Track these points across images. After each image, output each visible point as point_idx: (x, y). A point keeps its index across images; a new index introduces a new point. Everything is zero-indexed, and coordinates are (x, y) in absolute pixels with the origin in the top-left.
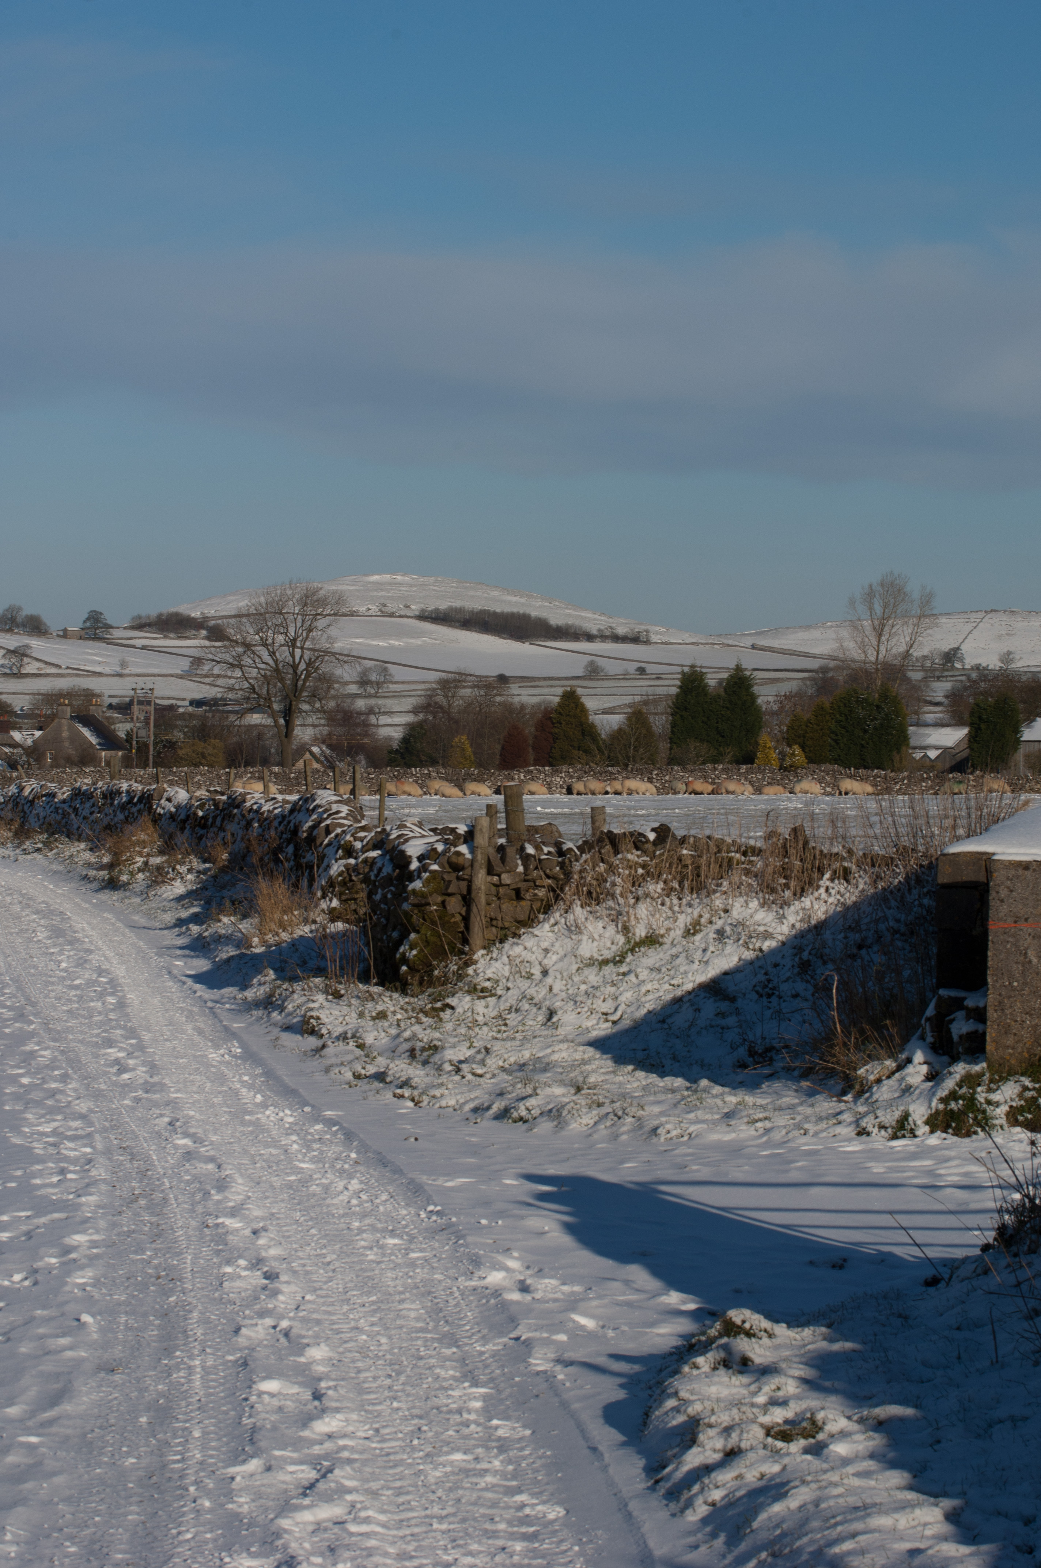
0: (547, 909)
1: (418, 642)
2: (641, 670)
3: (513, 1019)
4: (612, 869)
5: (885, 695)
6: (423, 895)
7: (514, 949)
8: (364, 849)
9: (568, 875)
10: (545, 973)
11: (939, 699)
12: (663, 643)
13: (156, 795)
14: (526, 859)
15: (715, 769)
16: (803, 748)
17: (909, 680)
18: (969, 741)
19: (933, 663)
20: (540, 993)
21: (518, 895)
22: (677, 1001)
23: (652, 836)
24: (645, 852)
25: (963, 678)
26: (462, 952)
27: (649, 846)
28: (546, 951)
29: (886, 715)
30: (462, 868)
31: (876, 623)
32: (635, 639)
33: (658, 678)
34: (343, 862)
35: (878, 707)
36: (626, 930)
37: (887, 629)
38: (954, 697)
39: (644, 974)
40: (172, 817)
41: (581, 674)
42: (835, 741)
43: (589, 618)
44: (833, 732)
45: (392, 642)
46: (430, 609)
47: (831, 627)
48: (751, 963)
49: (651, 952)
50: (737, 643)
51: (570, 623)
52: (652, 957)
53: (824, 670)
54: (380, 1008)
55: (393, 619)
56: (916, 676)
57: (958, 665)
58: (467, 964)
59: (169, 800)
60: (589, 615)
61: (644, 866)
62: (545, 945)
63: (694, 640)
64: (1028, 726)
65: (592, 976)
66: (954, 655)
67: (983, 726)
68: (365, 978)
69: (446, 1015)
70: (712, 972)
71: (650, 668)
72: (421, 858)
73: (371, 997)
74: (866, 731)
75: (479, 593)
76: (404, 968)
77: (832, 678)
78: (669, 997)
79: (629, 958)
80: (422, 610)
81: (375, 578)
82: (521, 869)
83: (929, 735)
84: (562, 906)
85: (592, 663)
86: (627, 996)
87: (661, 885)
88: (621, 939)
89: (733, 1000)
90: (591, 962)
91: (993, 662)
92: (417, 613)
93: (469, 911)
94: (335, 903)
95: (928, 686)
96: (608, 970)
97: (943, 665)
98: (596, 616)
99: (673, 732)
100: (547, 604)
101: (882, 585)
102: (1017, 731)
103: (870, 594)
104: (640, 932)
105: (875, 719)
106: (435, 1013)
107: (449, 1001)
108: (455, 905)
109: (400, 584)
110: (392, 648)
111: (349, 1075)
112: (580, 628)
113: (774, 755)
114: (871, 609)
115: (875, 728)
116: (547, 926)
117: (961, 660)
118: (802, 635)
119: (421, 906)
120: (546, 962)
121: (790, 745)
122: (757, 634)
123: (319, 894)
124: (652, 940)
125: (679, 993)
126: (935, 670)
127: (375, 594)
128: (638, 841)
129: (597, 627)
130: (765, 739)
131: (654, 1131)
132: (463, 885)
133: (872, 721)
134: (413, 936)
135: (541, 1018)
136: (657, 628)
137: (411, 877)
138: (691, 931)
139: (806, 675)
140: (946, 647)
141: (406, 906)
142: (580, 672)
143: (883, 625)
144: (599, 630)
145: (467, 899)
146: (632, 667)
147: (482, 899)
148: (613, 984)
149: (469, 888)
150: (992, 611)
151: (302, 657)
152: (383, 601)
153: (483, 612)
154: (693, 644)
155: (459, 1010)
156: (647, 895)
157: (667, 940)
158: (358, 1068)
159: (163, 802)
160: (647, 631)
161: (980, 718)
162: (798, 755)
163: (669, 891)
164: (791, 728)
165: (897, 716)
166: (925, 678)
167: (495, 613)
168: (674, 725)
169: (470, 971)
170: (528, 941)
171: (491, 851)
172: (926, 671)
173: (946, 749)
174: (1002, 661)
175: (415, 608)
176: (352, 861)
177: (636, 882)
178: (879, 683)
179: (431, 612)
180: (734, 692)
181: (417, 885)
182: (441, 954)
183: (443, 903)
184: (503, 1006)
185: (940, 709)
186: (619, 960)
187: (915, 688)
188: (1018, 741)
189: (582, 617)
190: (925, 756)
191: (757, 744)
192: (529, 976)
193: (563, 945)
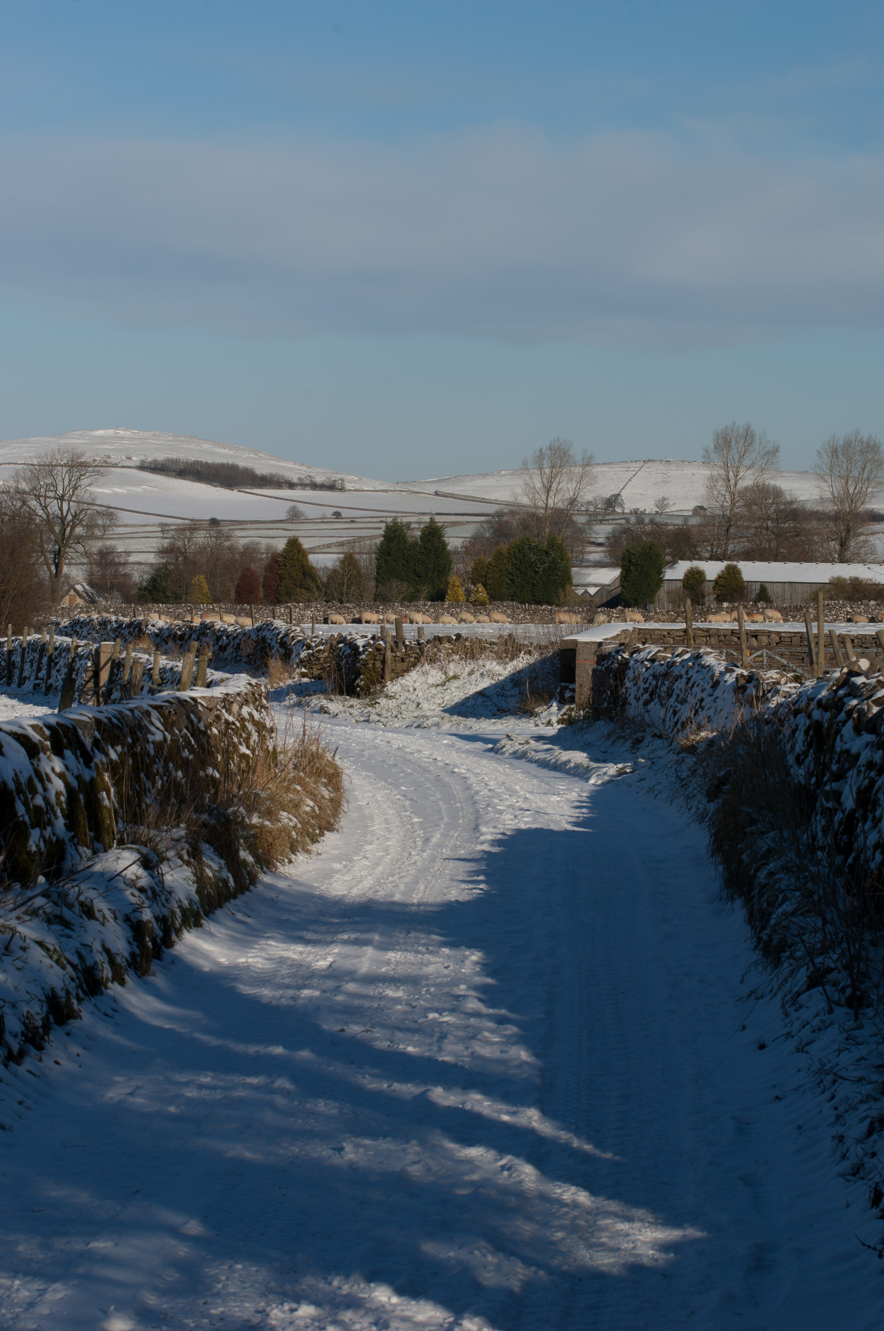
0: (414, 665)
1: (139, 489)
2: (337, 515)
3: (403, 707)
4: (439, 650)
5: (552, 543)
6: (366, 661)
7: (401, 681)
8: (317, 646)
9: (422, 652)
10: (415, 690)
11: (601, 540)
12: (356, 490)
13: (143, 623)
14: (406, 646)
15: (425, 605)
16: (485, 585)
17: (574, 523)
18: (621, 580)
19: (596, 508)
20: (413, 697)
21: (403, 660)
22: (467, 699)
23: (454, 638)
24: (452, 644)
25: (623, 521)
26: (382, 682)
27: (453, 642)
28: (415, 681)
29: (553, 559)
30: (381, 650)
31: (545, 481)
32: (331, 487)
33: (353, 522)
34: (306, 652)
35: (547, 553)
36: (446, 673)
37: (554, 485)
38: (613, 542)
39: (453, 690)
40: (157, 635)
41: (284, 518)
42: (511, 580)
43: (291, 468)
44: (510, 573)
45: (116, 489)
46: (149, 460)
47: (505, 475)
48: (494, 685)
49: (455, 681)
50: (422, 491)
51: (274, 472)
52: (456, 683)
53: (499, 514)
54: (351, 703)
55: (116, 469)
56: (581, 520)
57: (619, 510)
58: (383, 687)
59: (153, 626)
60: (290, 465)
61: (452, 649)
62: (414, 679)
63: (383, 488)
64: (671, 567)
65: (433, 690)
66: (615, 501)
67: (632, 568)
68: (341, 693)
69: (377, 705)
70: (479, 688)
71: (345, 513)
72: (363, 646)
73: (346, 700)
74: (536, 572)
75: (193, 446)
76: (358, 689)
77: (507, 522)
78: (464, 697)
79: (447, 683)
80: (143, 461)
81: (100, 432)
82: (404, 650)
83: (589, 575)
84: (420, 664)
85: (293, 509)
86: (447, 697)
87: (458, 656)
88: (444, 677)
89: (488, 697)
90: (433, 685)
91: (648, 506)
92: (138, 464)
93: (384, 666)
94: (303, 670)
95: (591, 529)
96: (439, 688)
97: (606, 509)
98: (297, 467)
99: (378, 573)
100: (253, 456)
101: (550, 449)
102: (660, 572)
103: (541, 456)
104: (451, 674)
105: (544, 562)
106: (372, 705)
107: (377, 701)
108: (378, 664)
109: (122, 438)
110: (116, 495)
111: (354, 721)
112: (283, 477)
113: (461, 591)
114: (541, 469)
115: (544, 570)
116: (414, 672)
117: (621, 505)
118: (479, 482)
119: (365, 664)
120: (415, 686)
121: (475, 585)
122: (439, 481)
123: (295, 666)
124: (456, 677)
125: (468, 696)
126: (598, 514)
127: (101, 447)
128: (449, 640)
129: (298, 476)
130: (454, 579)
131: (471, 728)
132: (382, 656)
133: (542, 564)
134: (362, 676)
135: (414, 706)
136: (351, 477)
137: (360, 654)
138: (471, 673)
139: (483, 518)
140: (607, 494)
141: (358, 665)
142: (283, 516)
143: (551, 482)
144: (299, 479)
145: (383, 662)
146: (329, 512)
147: (389, 661)
148: (442, 693)
149: (384, 658)
150: (649, 461)
151: (69, 510)
152: (107, 453)
153: (196, 463)
154: (383, 491)
155: (382, 704)
156: (453, 660)
157: (461, 677)
158: (357, 718)
159: (149, 627)
160: (342, 480)
161: (630, 562)
162: (482, 594)
163: (461, 659)
164: (475, 569)
165: (562, 560)
166: (589, 523)
167: (207, 464)
168: (379, 568)
169: (385, 689)
170: (407, 677)
171: (392, 643)
172: (590, 515)
173: (603, 587)
174: (658, 507)
175: (136, 460)
176: (311, 651)
177: (449, 655)
178: (547, 531)
179: (151, 463)
180: (428, 540)
181: (363, 656)
182: (373, 683)
183: (374, 664)
184: (399, 702)
185: (599, 549)
186: (443, 685)
187: (581, 531)
188: (660, 581)
189: (284, 467)
190: (586, 592)
191: (448, 583)
192: (409, 691)
193: (421, 679)
